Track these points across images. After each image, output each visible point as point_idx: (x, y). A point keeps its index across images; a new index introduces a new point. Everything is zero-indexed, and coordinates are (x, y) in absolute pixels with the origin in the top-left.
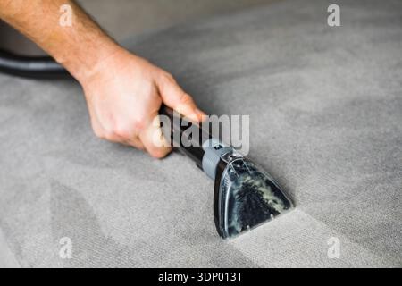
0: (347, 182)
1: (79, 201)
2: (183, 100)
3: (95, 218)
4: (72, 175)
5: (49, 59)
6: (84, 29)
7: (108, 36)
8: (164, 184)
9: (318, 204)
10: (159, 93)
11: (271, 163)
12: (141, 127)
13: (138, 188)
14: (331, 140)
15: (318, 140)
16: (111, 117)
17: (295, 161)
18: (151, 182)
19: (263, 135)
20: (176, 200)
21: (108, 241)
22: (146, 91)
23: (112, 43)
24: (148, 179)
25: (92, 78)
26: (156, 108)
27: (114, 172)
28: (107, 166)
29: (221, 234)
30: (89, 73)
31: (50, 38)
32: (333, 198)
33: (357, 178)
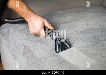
0: (87, 44)
4: (27, 44)
5: (22, 18)
6: (28, 11)
7: (33, 12)
8: (48, 45)
9: (81, 48)
10: (44, 24)
12: (40, 31)
13: (42, 46)
14: (84, 36)
15: (81, 36)
16: (34, 29)
19: (69, 35)
20: (50, 49)
22: (41, 23)
23: (34, 13)
24: (44, 44)
25: (30, 21)
26: (43, 27)
28: (35, 42)
29: (57, 52)
30: (29, 20)
31: (21, 13)
32: (84, 47)
33: (89, 44)
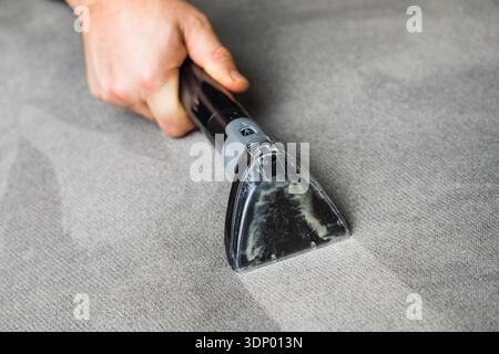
1: (47, 174)
2: (216, 56)
3: (58, 203)
8: (163, 163)
10: (183, 42)
11: (322, 149)
12: (149, 87)
15: (400, 123)
16: (111, 70)
17: (357, 149)
18: (147, 159)
21: (65, 238)
27: (105, 138)
28: (99, 128)
